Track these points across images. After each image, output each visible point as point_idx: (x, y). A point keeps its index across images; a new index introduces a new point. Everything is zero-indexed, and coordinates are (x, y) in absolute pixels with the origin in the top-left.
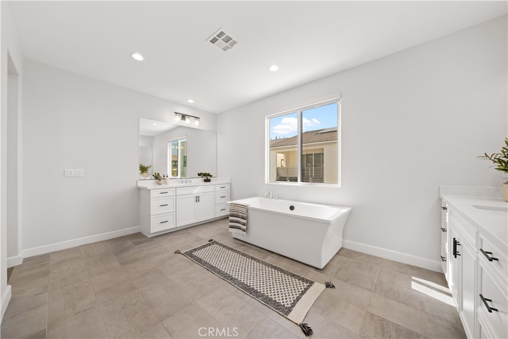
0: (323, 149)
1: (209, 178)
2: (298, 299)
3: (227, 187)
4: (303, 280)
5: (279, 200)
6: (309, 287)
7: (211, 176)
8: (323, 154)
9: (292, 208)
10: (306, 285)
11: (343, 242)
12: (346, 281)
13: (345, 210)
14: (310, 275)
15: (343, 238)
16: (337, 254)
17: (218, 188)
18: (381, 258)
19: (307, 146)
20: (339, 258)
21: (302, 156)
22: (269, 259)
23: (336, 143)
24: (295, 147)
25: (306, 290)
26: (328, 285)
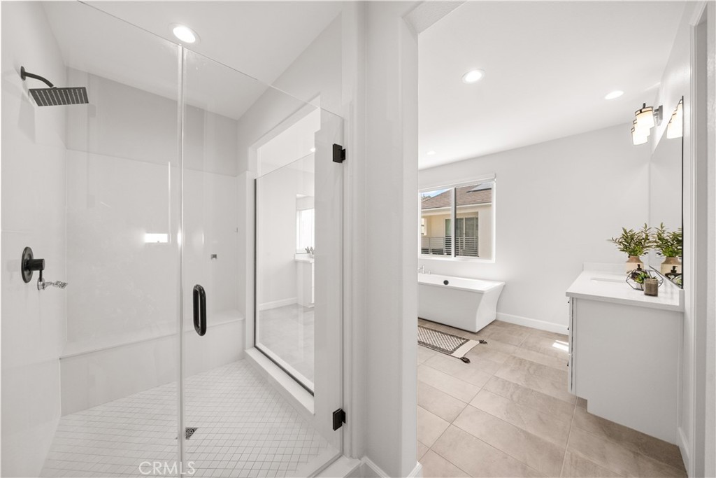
0: (477, 213)
2: (457, 348)
4: (460, 338)
5: (432, 275)
6: (465, 342)
8: (477, 219)
10: (463, 341)
11: (497, 315)
12: (497, 340)
13: (498, 284)
14: (467, 336)
15: (497, 311)
16: (490, 324)
18: (532, 329)
19: (461, 209)
20: (491, 327)
21: (456, 220)
22: (428, 325)
23: (490, 205)
24: (449, 210)
25: (463, 344)
26: (481, 342)
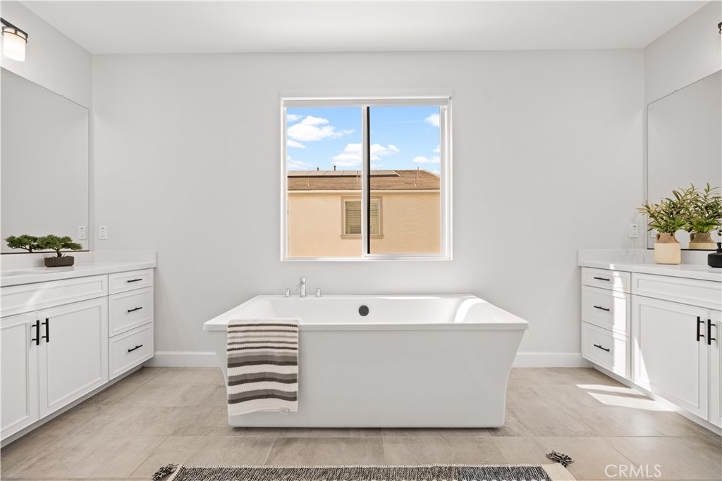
1: (66, 253)
3: (148, 278)
5: (325, 298)
7: (76, 247)
9: (364, 311)
17: (118, 283)
